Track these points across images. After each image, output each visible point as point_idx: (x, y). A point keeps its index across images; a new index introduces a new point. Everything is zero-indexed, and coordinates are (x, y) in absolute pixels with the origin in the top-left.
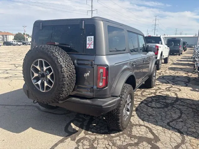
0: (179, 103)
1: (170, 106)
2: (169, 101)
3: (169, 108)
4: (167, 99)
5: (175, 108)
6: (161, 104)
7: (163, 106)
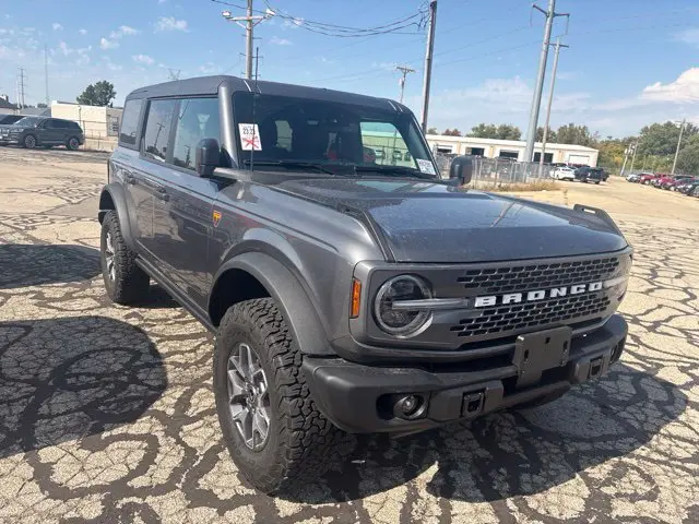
0: (11, 414)
1: (49, 379)
2: (61, 401)
3: (45, 373)
4: (78, 410)
5: (23, 378)
6: (89, 375)
7: (74, 369)
